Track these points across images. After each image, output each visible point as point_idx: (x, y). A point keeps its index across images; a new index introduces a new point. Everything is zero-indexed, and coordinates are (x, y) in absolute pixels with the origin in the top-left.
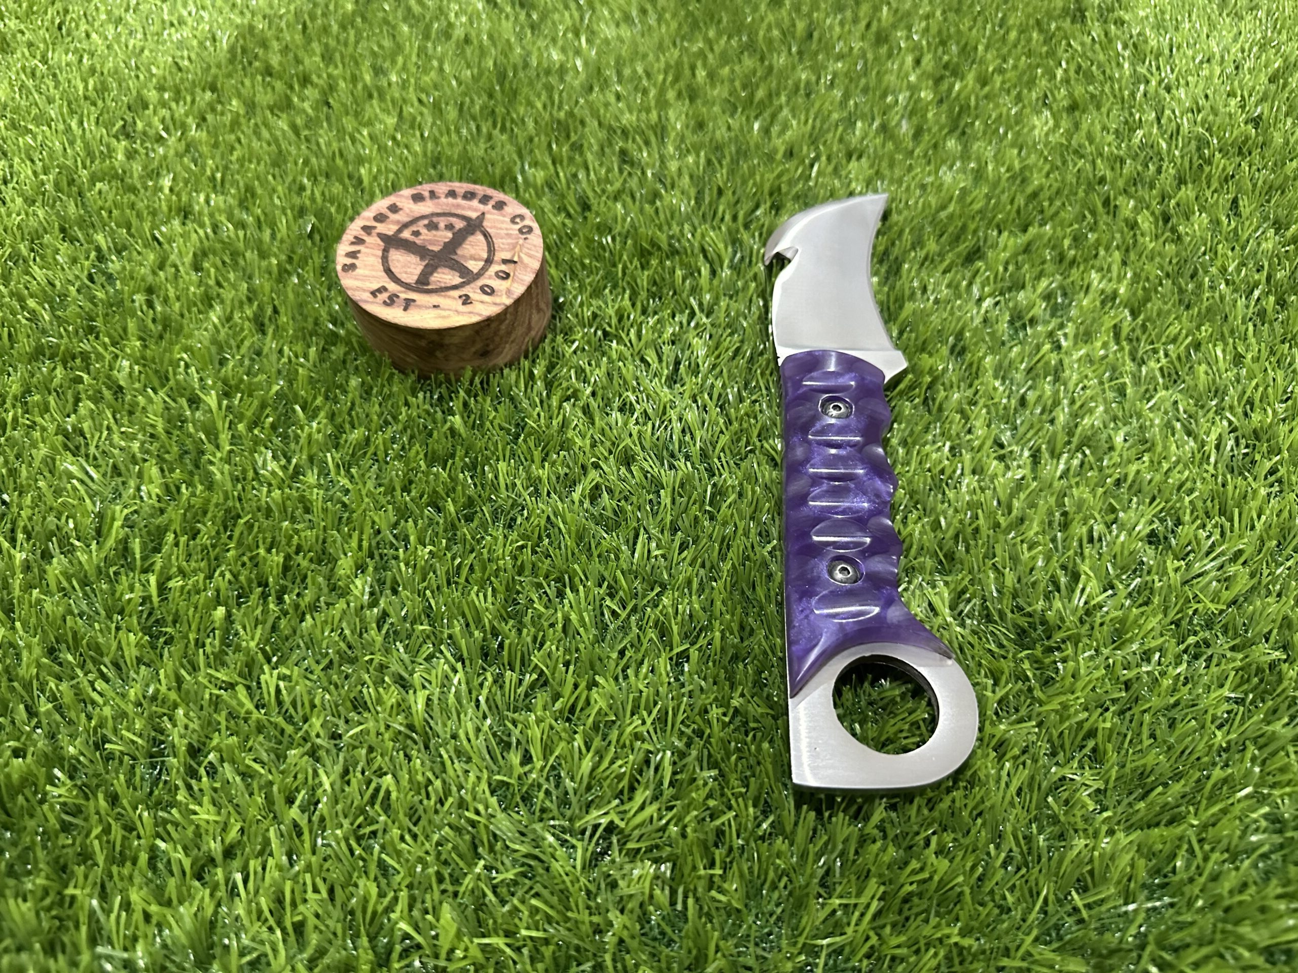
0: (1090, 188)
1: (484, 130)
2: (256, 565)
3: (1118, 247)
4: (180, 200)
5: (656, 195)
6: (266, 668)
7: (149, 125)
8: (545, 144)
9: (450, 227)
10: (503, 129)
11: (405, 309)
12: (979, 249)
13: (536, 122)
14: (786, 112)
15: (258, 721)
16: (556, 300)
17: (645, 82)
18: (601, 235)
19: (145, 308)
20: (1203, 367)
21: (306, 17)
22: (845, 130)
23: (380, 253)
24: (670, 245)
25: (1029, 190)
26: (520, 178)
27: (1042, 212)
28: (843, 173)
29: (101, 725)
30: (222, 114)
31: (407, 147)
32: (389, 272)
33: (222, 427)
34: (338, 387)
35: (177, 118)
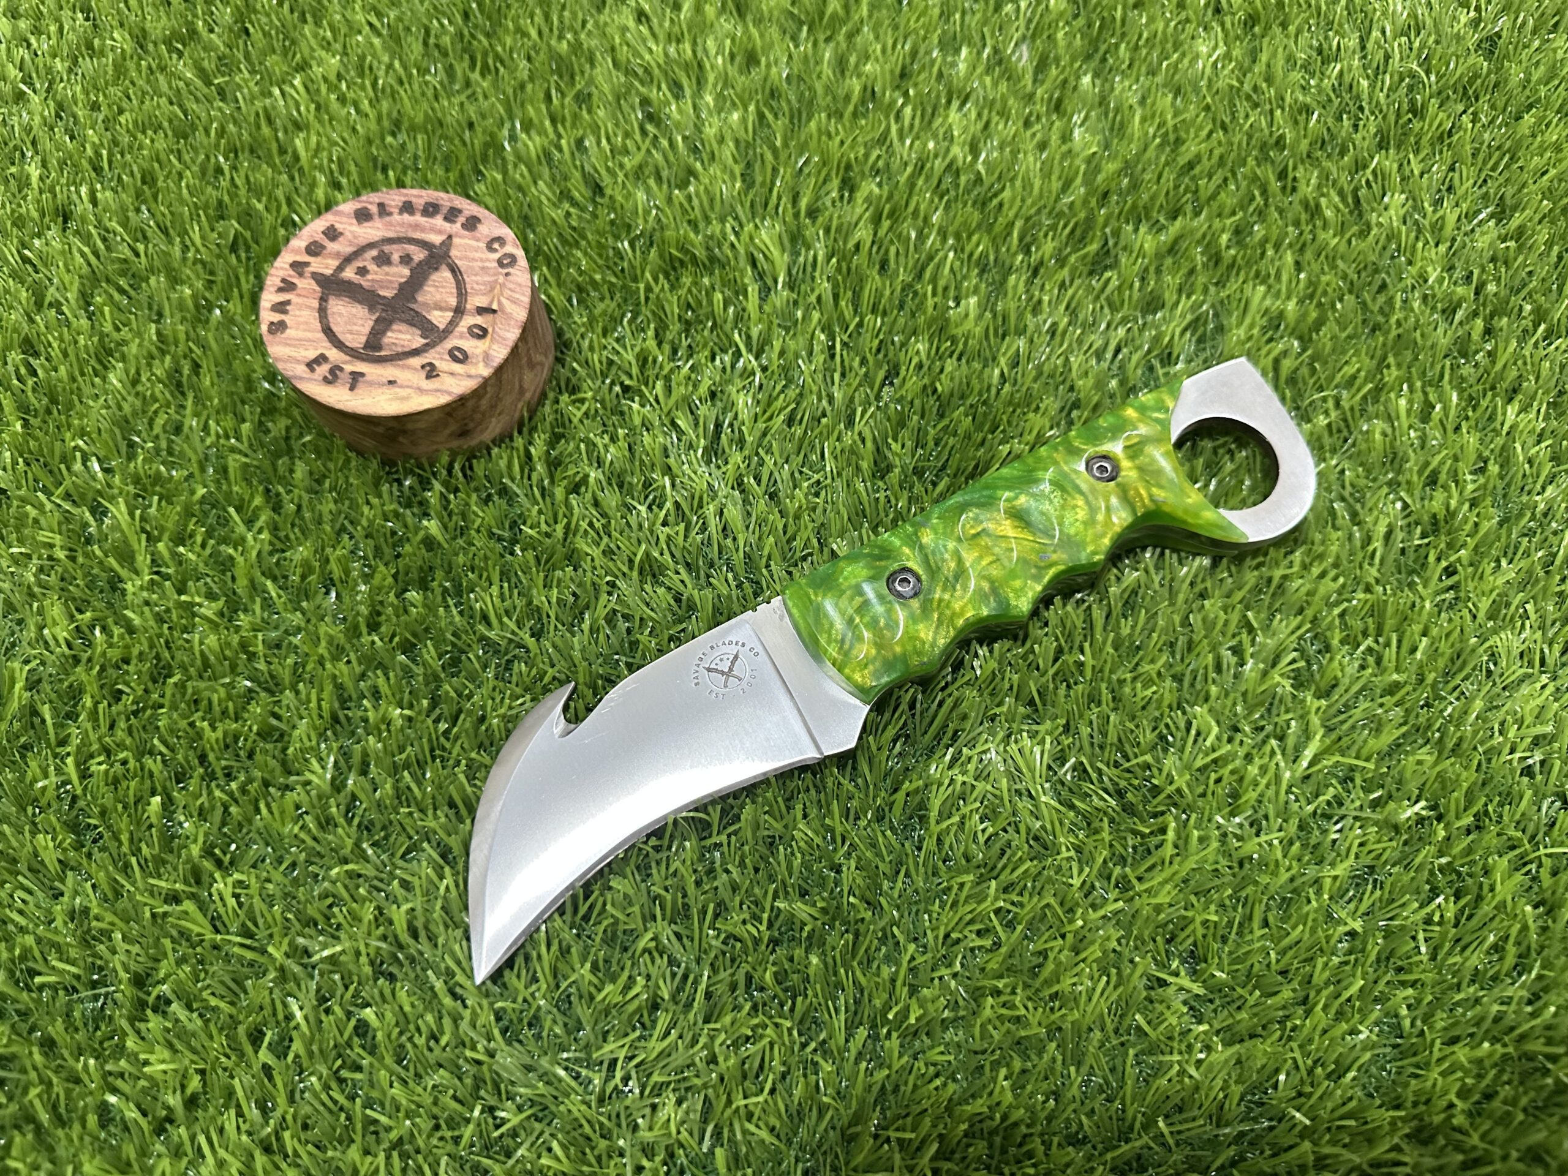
0: (1263, 147)
1: (459, 72)
3: (1291, 245)
4: (54, 197)
6: (217, 875)
8: (541, 95)
9: (406, 259)
10: (485, 71)
11: (352, 389)
12: (1109, 252)
13: (529, 59)
14: (867, 30)
16: (560, 334)
18: (617, 237)
19: (23, 371)
23: (315, 304)
24: (708, 248)
25: (1182, 161)
26: (508, 148)
27: (1196, 191)
30: (102, 53)
31: (356, 104)
32: (328, 331)
33: (139, 545)
34: (281, 480)
35: (40, 60)
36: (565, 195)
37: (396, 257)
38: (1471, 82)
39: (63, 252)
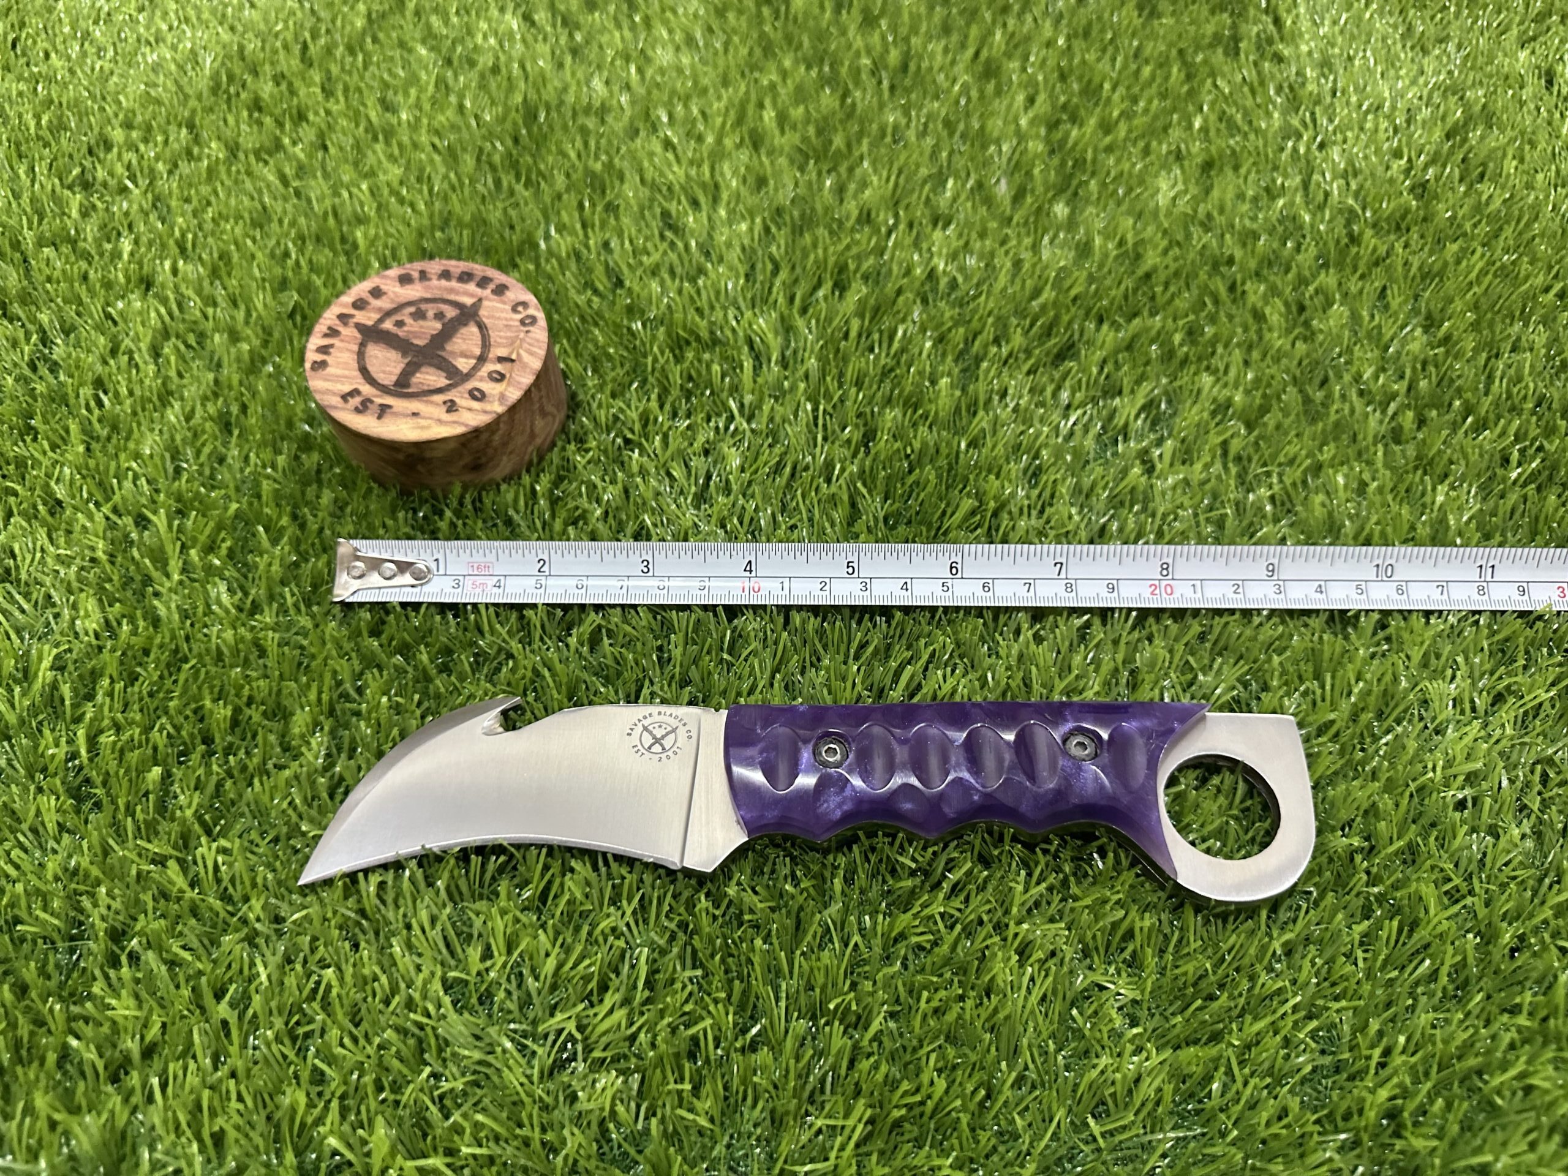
0: (1215, 266)
1: (505, 184)
2: (202, 720)
3: (1239, 345)
4: (141, 268)
5: (701, 271)
6: (203, 840)
7: (111, 174)
8: (575, 204)
9: (439, 316)
10: (528, 183)
11: (379, 417)
12: (1073, 345)
13: (568, 176)
14: (866, 164)
15: (192, 900)
16: (573, 396)
17: (701, 127)
18: (630, 320)
19: (92, 404)
20: (1320, 498)
21: (307, 35)
22: (934, 190)
23: (356, 348)
24: (712, 333)
25: (1140, 272)
26: (543, 245)
27: (1153, 298)
28: (925, 246)
29: (12, 905)
30: (199, 159)
31: (412, 205)
32: (364, 371)
33: (172, 551)
34: (307, 504)
35: (145, 163)
36: (589, 285)
37: (430, 314)
38: (1403, 217)
39: (140, 313)
